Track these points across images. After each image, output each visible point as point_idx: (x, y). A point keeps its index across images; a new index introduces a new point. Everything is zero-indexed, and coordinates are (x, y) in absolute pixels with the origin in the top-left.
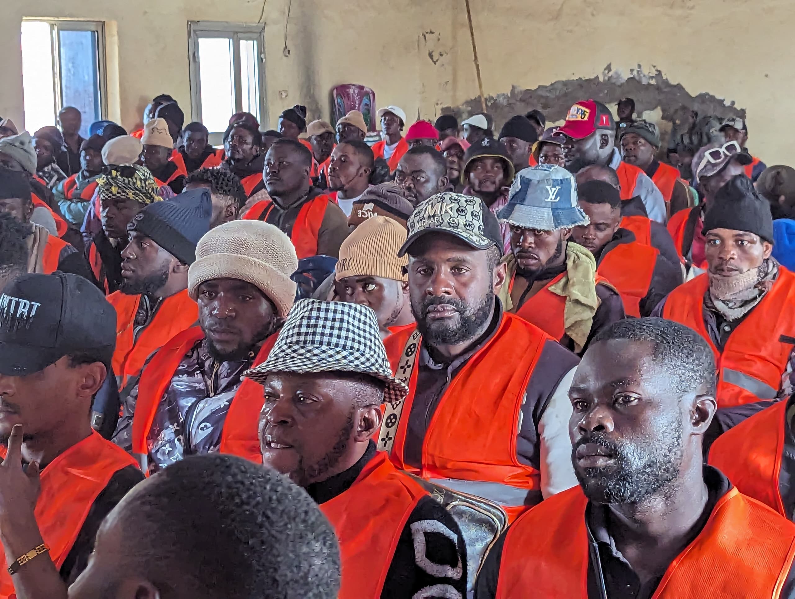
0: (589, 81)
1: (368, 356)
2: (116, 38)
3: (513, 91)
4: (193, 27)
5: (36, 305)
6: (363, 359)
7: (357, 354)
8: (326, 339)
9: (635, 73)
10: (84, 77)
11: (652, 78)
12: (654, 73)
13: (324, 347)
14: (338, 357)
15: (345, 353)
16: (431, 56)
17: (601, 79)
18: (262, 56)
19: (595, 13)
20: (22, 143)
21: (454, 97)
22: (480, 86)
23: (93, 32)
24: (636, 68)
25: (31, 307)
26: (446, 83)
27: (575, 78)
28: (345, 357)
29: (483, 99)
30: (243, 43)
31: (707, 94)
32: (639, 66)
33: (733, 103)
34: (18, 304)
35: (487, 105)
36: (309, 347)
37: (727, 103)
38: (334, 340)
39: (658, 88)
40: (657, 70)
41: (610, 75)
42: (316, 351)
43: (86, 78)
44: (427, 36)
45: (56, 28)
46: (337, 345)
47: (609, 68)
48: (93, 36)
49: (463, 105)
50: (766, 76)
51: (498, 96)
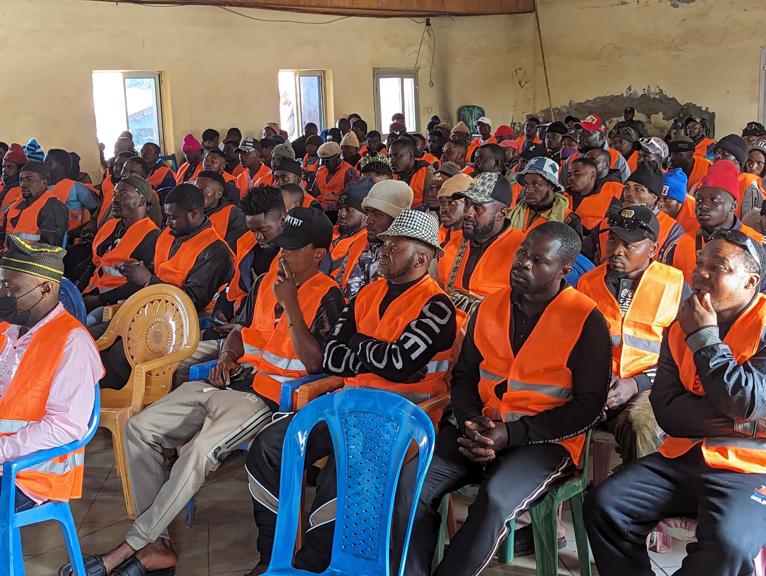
0: (617, 96)
1: (423, 233)
2: (332, 80)
3: (570, 104)
4: (376, 72)
5: (301, 221)
6: (420, 234)
7: (418, 232)
8: (405, 224)
9: (646, 91)
10: (313, 102)
11: (657, 94)
12: (658, 91)
13: (404, 227)
14: (409, 232)
15: (412, 231)
16: (520, 83)
17: (625, 95)
18: (417, 87)
19: (621, 54)
20: (286, 148)
21: (534, 109)
22: (550, 101)
23: (319, 77)
24: (647, 88)
25: (299, 222)
26: (529, 99)
27: (609, 95)
28: (412, 232)
29: (551, 110)
30: (405, 80)
31: (691, 103)
32: (649, 87)
33: (707, 109)
34: (293, 220)
35: (554, 113)
36: (399, 227)
37: (704, 109)
38: (409, 225)
39: (660, 100)
40: (660, 89)
41: (630, 92)
42: (401, 229)
43: (315, 104)
44: (518, 71)
45: (298, 75)
46: (410, 227)
47: (630, 89)
48: (319, 79)
49: (540, 113)
50: (728, 91)
51: (562, 107)
